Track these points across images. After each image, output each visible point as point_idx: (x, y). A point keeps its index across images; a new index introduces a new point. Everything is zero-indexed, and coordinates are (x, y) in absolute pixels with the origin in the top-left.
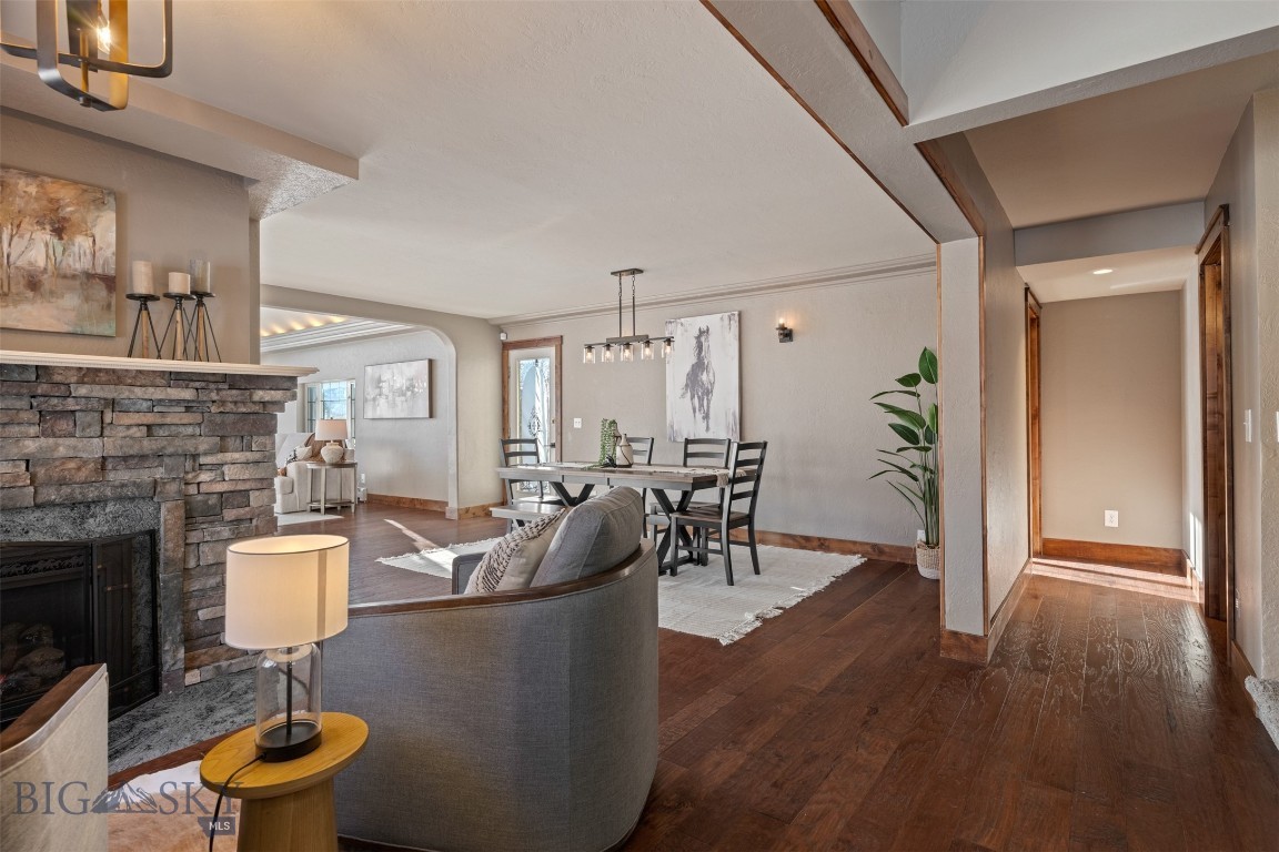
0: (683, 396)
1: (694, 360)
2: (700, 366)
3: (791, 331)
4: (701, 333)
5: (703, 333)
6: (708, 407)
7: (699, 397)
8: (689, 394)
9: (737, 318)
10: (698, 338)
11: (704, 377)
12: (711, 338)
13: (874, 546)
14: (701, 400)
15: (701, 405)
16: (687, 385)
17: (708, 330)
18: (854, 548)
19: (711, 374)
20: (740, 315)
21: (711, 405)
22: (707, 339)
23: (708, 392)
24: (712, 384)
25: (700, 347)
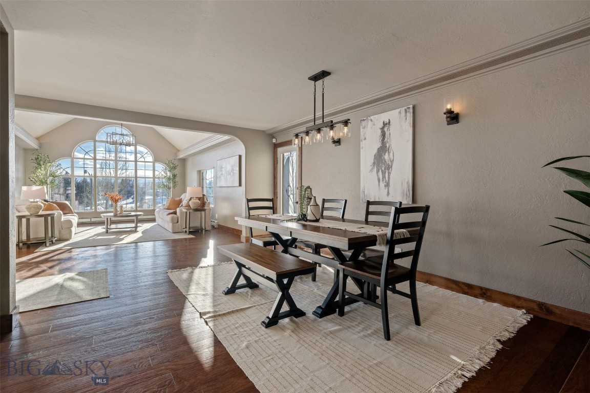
0: (371, 171)
1: (379, 145)
2: (383, 149)
3: (457, 115)
4: (385, 124)
5: (386, 124)
6: (389, 178)
7: (382, 171)
8: (375, 169)
9: (411, 110)
10: (382, 129)
11: (386, 156)
12: (392, 128)
13: (541, 305)
14: (383, 173)
15: (384, 177)
16: (374, 163)
17: (389, 122)
18: (519, 303)
19: (391, 154)
20: (414, 108)
21: (391, 177)
22: (388, 129)
23: (389, 167)
24: (392, 161)
25: (383, 135)
